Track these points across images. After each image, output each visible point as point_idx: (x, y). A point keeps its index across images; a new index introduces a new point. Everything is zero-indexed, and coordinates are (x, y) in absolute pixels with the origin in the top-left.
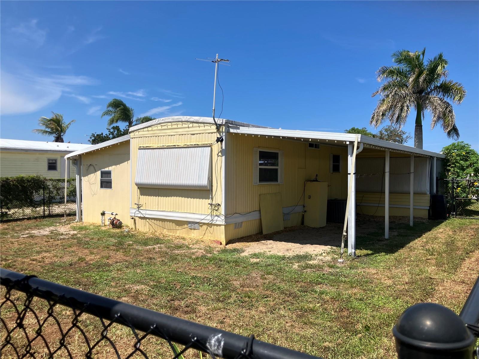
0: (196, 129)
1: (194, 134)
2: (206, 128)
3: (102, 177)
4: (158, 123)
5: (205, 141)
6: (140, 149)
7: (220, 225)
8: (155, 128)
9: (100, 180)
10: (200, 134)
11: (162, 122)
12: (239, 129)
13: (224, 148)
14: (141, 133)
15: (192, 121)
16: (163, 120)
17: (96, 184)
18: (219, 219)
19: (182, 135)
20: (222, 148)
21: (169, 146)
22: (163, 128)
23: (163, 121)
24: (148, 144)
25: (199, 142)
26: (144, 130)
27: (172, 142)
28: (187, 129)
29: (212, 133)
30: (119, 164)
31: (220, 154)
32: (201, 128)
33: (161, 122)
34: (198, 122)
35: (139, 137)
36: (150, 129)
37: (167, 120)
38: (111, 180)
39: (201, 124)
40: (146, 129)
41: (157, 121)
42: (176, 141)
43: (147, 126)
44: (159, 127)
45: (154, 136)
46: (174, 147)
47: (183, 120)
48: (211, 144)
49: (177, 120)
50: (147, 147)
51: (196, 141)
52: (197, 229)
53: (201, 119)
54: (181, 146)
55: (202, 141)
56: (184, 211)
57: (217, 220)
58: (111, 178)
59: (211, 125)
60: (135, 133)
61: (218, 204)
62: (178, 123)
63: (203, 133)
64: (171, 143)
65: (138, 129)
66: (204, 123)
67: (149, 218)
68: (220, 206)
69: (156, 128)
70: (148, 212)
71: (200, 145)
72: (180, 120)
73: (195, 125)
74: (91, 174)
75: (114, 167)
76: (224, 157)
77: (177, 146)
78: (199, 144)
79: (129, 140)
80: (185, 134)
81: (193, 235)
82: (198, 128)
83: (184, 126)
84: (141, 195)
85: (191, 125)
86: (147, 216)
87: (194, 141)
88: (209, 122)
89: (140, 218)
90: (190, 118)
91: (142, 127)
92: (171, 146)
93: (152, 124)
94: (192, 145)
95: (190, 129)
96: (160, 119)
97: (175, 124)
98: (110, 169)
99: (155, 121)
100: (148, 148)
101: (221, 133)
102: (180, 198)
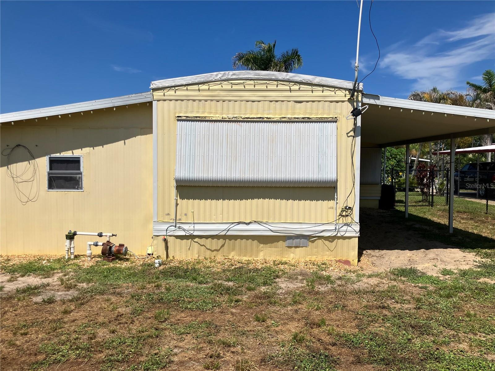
0: (306, 93)
1: (300, 102)
2: (326, 93)
3: (51, 168)
4: (223, 78)
5: (324, 114)
6: (179, 119)
7: (350, 238)
8: (213, 87)
9: (46, 174)
10: (313, 101)
11: (232, 77)
12: (379, 99)
13: (359, 124)
14: (181, 93)
15: (298, 81)
16: (234, 74)
17: (35, 181)
18: (349, 228)
19: (277, 101)
20: (355, 124)
21: (249, 118)
22: (235, 87)
23: (234, 77)
24: (198, 112)
25: (311, 114)
26: (189, 88)
27: (255, 111)
28: (288, 94)
29: (337, 102)
30: (102, 145)
31: (352, 133)
32: (315, 93)
33: (230, 77)
34: (312, 84)
35: (177, 100)
36: (205, 87)
37: (244, 74)
38: (81, 174)
39: (315, 87)
40: (196, 87)
41: (220, 76)
42: (264, 111)
43: (196, 81)
44: (226, 86)
45: (212, 100)
46: (261, 120)
47: (280, 78)
48: (336, 118)
49: (267, 77)
50: (196, 117)
51: (305, 113)
52: (302, 247)
53: (317, 80)
54: (275, 119)
55: (317, 114)
56: (280, 219)
57: (346, 231)
58: (79, 169)
59: (336, 89)
60: (165, 91)
61: (347, 208)
62: (268, 82)
63: (319, 101)
64: (251, 114)
65: (173, 84)
66: (323, 86)
67: (200, 237)
68: (352, 210)
69: (219, 87)
70: (197, 227)
71: (314, 120)
72: (273, 77)
73: (303, 87)
74: (18, 163)
75: (86, 150)
76: (358, 139)
77: (265, 119)
78: (311, 117)
79: (151, 103)
80: (283, 101)
81: (292, 255)
82: (310, 93)
83: (280, 87)
84: (182, 198)
85: (296, 87)
86: (196, 233)
87: (300, 112)
88: (333, 84)
89: (177, 237)
90: (294, 76)
91: (184, 83)
92: (251, 118)
93: (208, 80)
94: (298, 118)
95: (293, 94)
96: (227, 72)
97: (264, 84)
98: (77, 153)
99: (217, 75)
100: (198, 119)
101: (355, 103)
102: (272, 201)
